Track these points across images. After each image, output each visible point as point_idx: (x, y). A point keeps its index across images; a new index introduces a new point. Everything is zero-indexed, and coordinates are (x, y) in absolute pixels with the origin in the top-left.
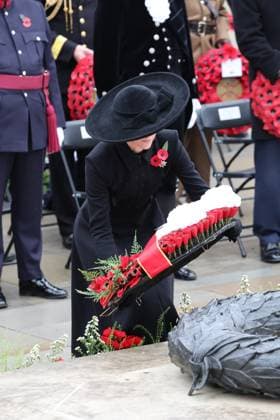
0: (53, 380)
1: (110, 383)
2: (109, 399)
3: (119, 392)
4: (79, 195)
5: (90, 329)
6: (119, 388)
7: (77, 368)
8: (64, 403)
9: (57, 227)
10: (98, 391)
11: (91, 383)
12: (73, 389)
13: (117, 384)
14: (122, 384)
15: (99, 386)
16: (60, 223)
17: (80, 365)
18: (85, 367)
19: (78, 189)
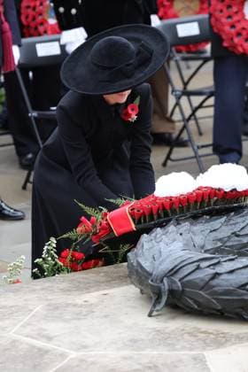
0: (10, 303)
1: (68, 305)
2: (66, 321)
3: (77, 314)
4: (35, 114)
5: (48, 251)
6: (77, 310)
7: (34, 290)
8: (22, 326)
9: (13, 147)
10: (56, 313)
11: (49, 305)
12: (32, 310)
13: (75, 305)
14: (81, 306)
15: (57, 308)
16: (16, 143)
17: (38, 287)
18: (42, 289)
19: (34, 109)
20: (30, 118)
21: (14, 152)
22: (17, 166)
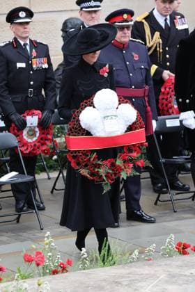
0: (147, 272)
1: (181, 275)
2: (180, 285)
3: (187, 281)
4: (164, 160)
5: (169, 243)
6: (185, 278)
7: (160, 265)
8: (153, 287)
9: (150, 179)
10: (174, 279)
11: (170, 275)
12: (158, 277)
13: (185, 276)
14: (189, 276)
15: (174, 277)
17: (163, 264)
18: (166, 265)
19: (163, 157)
20: (160, 163)
21: (150, 183)
22: (152, 190)
